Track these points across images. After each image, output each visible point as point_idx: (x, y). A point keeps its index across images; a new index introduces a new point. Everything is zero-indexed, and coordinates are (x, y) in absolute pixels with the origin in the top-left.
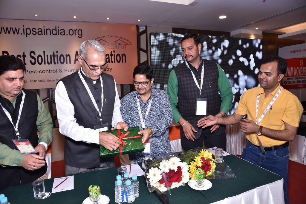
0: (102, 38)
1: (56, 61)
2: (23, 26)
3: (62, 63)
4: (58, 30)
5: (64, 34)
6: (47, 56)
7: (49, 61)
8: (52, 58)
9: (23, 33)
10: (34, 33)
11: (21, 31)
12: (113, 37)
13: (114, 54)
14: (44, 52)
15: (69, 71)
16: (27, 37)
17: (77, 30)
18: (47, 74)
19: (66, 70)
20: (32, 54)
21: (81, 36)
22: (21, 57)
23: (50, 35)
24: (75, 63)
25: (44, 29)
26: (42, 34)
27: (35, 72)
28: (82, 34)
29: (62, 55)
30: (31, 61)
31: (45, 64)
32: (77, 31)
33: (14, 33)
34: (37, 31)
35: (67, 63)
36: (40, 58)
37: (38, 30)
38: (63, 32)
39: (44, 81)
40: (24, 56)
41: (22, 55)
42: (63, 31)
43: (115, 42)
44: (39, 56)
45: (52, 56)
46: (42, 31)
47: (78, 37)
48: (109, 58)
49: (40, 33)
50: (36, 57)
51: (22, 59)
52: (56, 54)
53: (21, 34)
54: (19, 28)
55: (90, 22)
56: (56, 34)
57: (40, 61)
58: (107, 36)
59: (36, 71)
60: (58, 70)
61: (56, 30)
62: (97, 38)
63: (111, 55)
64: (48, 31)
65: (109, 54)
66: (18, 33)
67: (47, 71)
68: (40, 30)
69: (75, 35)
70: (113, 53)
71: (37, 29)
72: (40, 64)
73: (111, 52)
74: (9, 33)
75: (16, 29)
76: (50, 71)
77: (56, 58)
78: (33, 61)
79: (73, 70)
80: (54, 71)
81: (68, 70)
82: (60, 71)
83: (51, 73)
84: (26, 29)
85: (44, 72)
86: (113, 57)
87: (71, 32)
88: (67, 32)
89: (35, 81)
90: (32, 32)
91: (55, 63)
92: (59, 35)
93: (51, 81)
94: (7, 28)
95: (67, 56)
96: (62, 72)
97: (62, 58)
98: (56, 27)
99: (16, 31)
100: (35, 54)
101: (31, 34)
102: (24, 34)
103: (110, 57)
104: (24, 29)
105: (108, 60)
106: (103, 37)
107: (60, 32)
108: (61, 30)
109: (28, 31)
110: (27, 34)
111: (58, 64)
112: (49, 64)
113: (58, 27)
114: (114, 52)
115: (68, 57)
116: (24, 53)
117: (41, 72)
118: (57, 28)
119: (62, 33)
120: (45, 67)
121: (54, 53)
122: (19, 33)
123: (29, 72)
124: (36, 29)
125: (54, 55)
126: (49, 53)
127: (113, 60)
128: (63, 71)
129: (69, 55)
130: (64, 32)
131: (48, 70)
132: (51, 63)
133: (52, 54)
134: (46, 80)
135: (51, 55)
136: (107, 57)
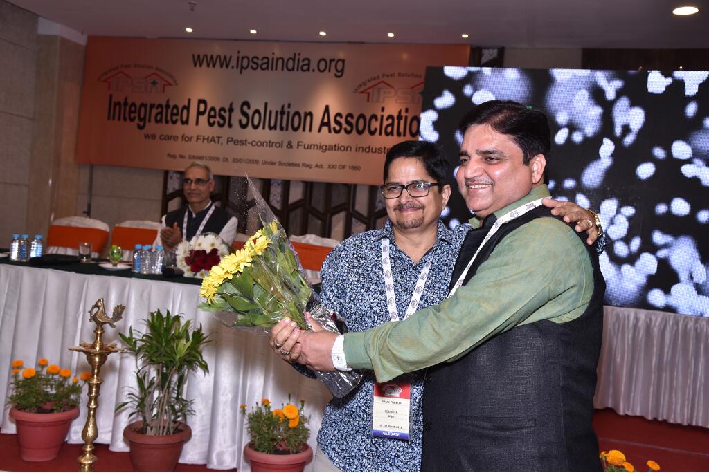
0: (386, 79)
1: (284, 125)
2: (239, 52)
3: (295, 129)
4: (299, 60)
5: (308, 70)
6: (271, 112)
7: (272, 124)
8: (279, 117)
9: (235, 67)
10: (255, 66)
11: (233, 63)
12: (409, 76)
13: (406, 117)
14: (266, 104)
15: (306, 147)
16: (241, 73)
17: (334, 60)
18: (265, 149)
19: (300, 144)
20: (245, 108)
21: (340, 74)
22: (225, 112)
23: (283, 69)
24: (320, 131)
25: (273, 59)
26: (267, 68)
27: (243, 143)
28: (342, 71)
29: (297, 113)
30: (240, 121)
31: (264, 128)
32: (333, 64)
33: (222, 66)
34: (260, 62)
35: (304, 130)
36: (257, 116)
37: (262, 59)
38: (306, 66)
39: (257, 162)
40: (231, 110)
41: (227, 108)
42: (306, 62)
43: (413, 87)
44: (257, 111)
45: (279, 113)
46: (268, 63)
47: (336, 75)
48: (392, 125)
49: (264, 66)
50: (250, 113)
51: (226, 115)
52: (286, 109)
53: (233, 67)
54: (231, 57)
55: (363, 43)
56: (293, 69)
57: (256, 123)
58: (396, 75)
59: (246, 141)
60: (285, 144)
61: (294, 60)
62: (374, 79)
63: (400, 117)
64: (280, 61)
65: (395, 115)
66: (227, 67)
67: (265, 144)
68: (265, 60)
69: (329, 71)
70: (403, 114)
71: (260, 58)
72: (256, 127)
73: (400, 112)
74: (214, 66)
75: (225, 58)
76: (270, 144)
77: (285, 117)
78: (244, 121)
79: (314, 145)
80: (278, 145)
81: (305, 145)
82: (290, 145)
83: (271, 148)
84: (243, 58)
85: (259, 144)
86: (402, 122)
87: (322, 66)
88: (314, 65)
89: (240, 161)
90: (251, 64)
91: (282, 129)
92: (298, 70)
93: (269, 163)
94: (212, 57)
95: (306, 114)
96: (291, 147)
97: (297, 118)
98: (295, 55)
99: (225, 62)
100: (249, 108)
101: (249, 68)
102: (237, 67)
103: (396, 122)
104: (238, 58)
105: (389, 130)
106: (388, 76)
107: (301, 64)
108: (303, 61)
109: (245, 61)
110: (242, 67)
111: (287, 129)
112: (271, 128)
113: (299, 54)
114: (407, 110)
115: (309, 118)
116: (231, 105)
117: (254, 143)
118: (297, 57)
119: (305, 68)
120: (263, 134)
121: (283, 107)
122: (230, 67)
123: (235, 142)
124: (258, 58)
125: (283, 113)
126: (274, 107)
127: (401, 130)
128: (295, 144)
129: (311, 114)
130: (309, 64)
131: (268, 141)
132: (275, 127)
133: (279, 109)
134: (260, 162)
135: (277, 112)
136: (390, 121)
